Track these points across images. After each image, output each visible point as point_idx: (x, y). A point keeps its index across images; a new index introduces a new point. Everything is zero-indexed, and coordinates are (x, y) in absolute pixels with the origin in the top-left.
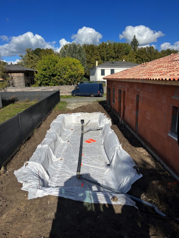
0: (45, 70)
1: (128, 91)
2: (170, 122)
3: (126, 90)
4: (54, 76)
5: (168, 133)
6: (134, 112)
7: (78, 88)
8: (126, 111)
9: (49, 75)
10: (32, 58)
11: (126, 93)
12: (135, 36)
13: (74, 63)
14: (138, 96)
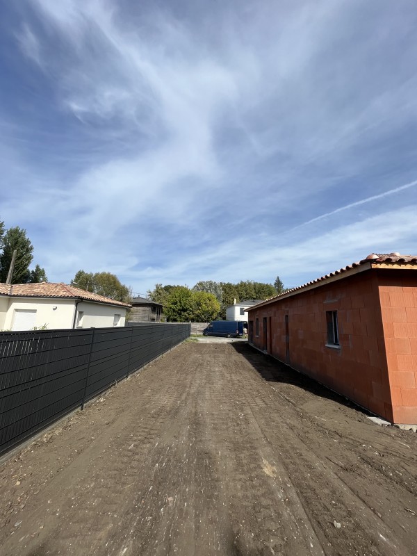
0: (175, 303)
1: (275, 316)
2: (326, 331)
3: (272, 315)
4: (185, 310)
5: (325, 344)
6: (284, 337)
7: (212, 326)
8: (274, 341)
9: (179, 310)
10: (160, 294)
11: (273, 318)
12: (278, 278)
13: (208, 298)
14: (287, 316)
